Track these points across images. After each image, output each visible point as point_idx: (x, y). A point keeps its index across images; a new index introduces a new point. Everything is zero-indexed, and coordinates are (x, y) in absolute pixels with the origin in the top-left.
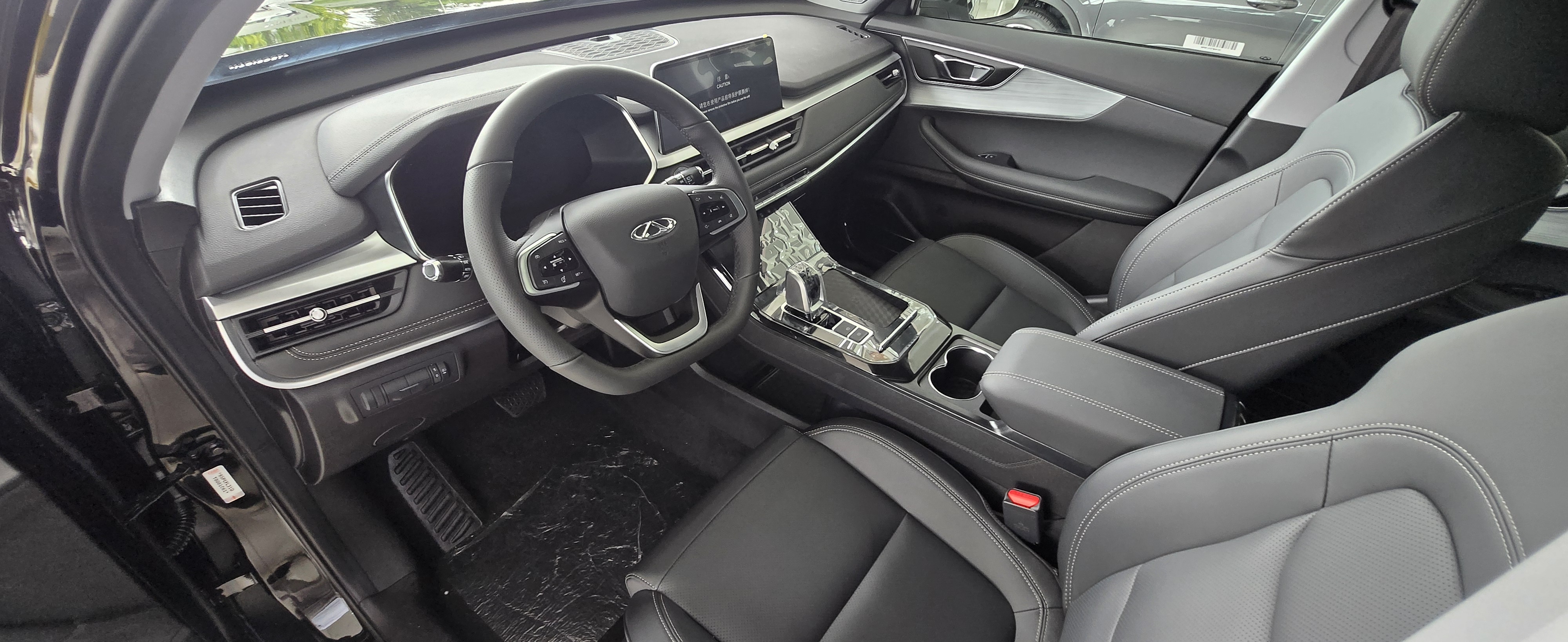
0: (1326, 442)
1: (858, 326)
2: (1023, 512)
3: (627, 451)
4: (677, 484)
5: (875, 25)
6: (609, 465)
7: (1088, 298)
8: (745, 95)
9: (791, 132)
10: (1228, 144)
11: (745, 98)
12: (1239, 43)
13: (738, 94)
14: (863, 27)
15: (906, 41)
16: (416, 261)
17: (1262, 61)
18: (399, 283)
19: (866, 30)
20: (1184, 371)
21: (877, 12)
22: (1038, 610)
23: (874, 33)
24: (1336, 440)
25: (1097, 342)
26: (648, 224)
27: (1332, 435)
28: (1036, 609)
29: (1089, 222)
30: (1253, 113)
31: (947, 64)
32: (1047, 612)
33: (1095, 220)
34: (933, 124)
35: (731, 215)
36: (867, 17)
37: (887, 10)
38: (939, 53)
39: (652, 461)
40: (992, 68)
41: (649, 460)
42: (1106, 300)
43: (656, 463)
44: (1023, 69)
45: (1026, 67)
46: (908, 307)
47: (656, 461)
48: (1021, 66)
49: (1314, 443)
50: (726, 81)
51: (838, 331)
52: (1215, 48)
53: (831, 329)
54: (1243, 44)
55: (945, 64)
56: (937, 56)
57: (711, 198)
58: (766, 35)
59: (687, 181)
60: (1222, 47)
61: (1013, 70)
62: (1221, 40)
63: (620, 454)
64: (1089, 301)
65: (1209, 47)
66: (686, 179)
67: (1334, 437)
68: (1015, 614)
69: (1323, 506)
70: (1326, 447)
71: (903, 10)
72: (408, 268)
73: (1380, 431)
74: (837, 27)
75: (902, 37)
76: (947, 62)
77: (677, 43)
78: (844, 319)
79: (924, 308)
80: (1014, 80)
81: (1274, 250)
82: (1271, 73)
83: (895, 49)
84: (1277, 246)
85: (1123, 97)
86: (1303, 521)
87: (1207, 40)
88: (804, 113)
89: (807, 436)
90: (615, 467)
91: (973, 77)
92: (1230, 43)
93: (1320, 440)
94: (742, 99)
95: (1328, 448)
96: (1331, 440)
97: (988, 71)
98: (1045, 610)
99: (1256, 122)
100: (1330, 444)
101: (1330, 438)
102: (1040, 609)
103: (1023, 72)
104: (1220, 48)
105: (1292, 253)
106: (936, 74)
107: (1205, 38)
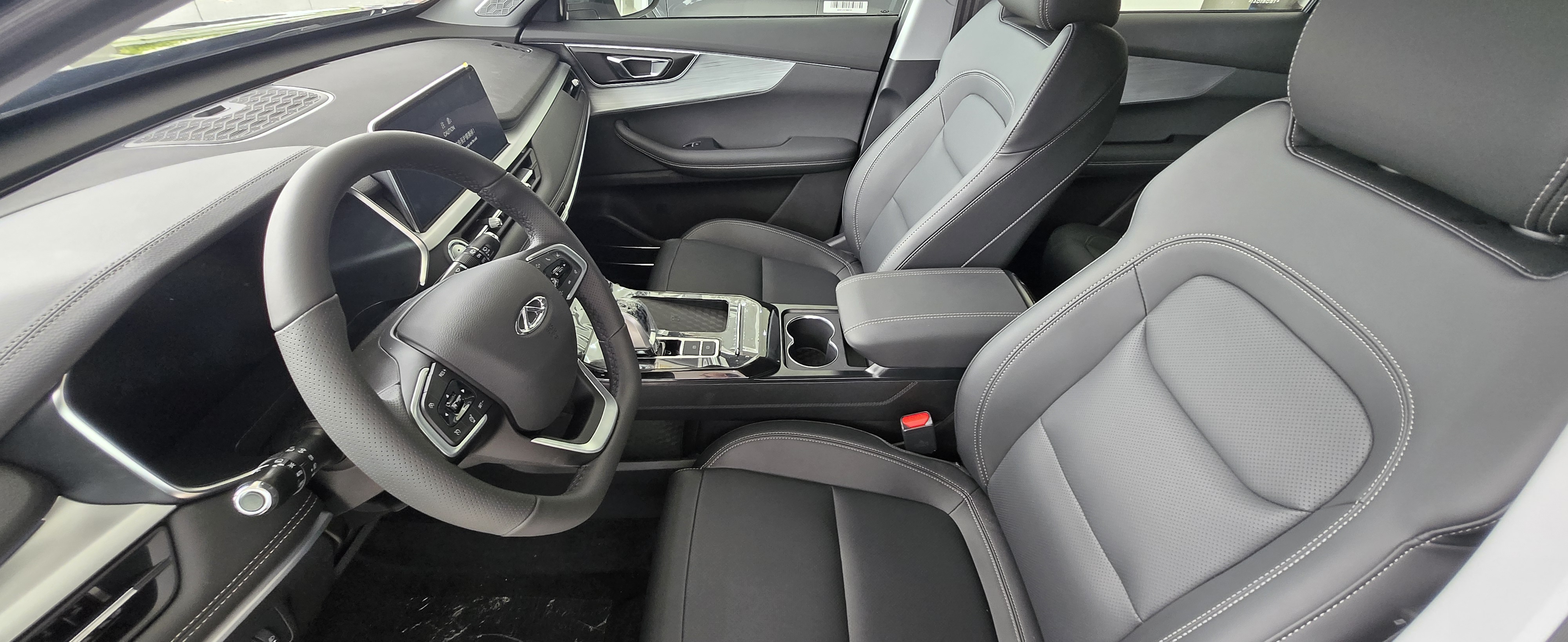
0: (1130, 269)
1: (702, 341)
2: (922, 431)
3: (461, 608)
4: (548, 605)
5: (532, 37)
6: (448, 637)
7: (828, 243)
8: (472, 138)
9: (531, 168)
10: (885, 85)
11: (473, 141)
12: (864, 2)
13: (466, 139)
14: (517, 40)
15: (570, 48)
16: (173, 507)
17: (883, 14)
18: (158, 552)
19: (521, 43)
20: (965, 266)
21: (528, 20)
22: (964, 501)
23: (533, 44)
24: (1137, 265)
25: (899, 269)
26: (523, 312)
27: (1133, 263)
28: (963, 501)
29: (800, 178)
30: (895, 56)
31: (623, 64)
32: (970, 498)
33: (805, 176)
34: (627, 125)
35: (575, 270)
36: (517, 29)
37: (533, 19)
38: (610, 55)
39: (501, 601)
40: (670, 60)
41: (496, 601)
42: (844, 238)
43: (507, 600)
44: (700, 55)
45: (701, 53)
46: (728, 305)
47: (506, 598)
48: (697, 53)
49: (1123, 274)
50: (449, 126)
51: (686, 353)
52: (848, 9)
53: (679, 355)
54: (866, 3)
55: (621, 64)
56: (609, 58)
57: (549, 260)
58: (466, 63)
59: (485, 252)
60: (853, 7)
61: (690, 58)
62: (850, 2)
63: (454, 617)
64: (831, 244)
65: (843, 9)
66: (483, 251)
67: (1135, 264)
68: (950, 515)
69: (1146, 315)
70: (1132, 272)
71: (554, 17)
72: (165, 523)
73: (1162, 247)
74: (493, 45)
75: (566, 45)
76: (622, 62)
77: (331, 98)
78: (683, 340)
79: (742, 299)
80: (694, 67)
81: (1000, 152)
82: (895, 22)
83: (561, 59)
84: (1001, 148)
85: (793, 64)
86: (1141, 329)
87: (840, 3)
88: (531, 143)
89: (705, 469)
90: (458, 634)
91: (653, 72)
92: (857, 3)
93: (1126, 270)
94: (471, 143)
95: (1134, 273)
96: (1134, 267)
97: (668, 63)
98: (969, 498)
99: (900, 63)
100: (1134, 270)
101: (1132, 265)
102: (965, 499)
103: (700, 58)
104: (852, 9)
105: (1016, 150)
106: (613, 75)
107: (838, 2)
